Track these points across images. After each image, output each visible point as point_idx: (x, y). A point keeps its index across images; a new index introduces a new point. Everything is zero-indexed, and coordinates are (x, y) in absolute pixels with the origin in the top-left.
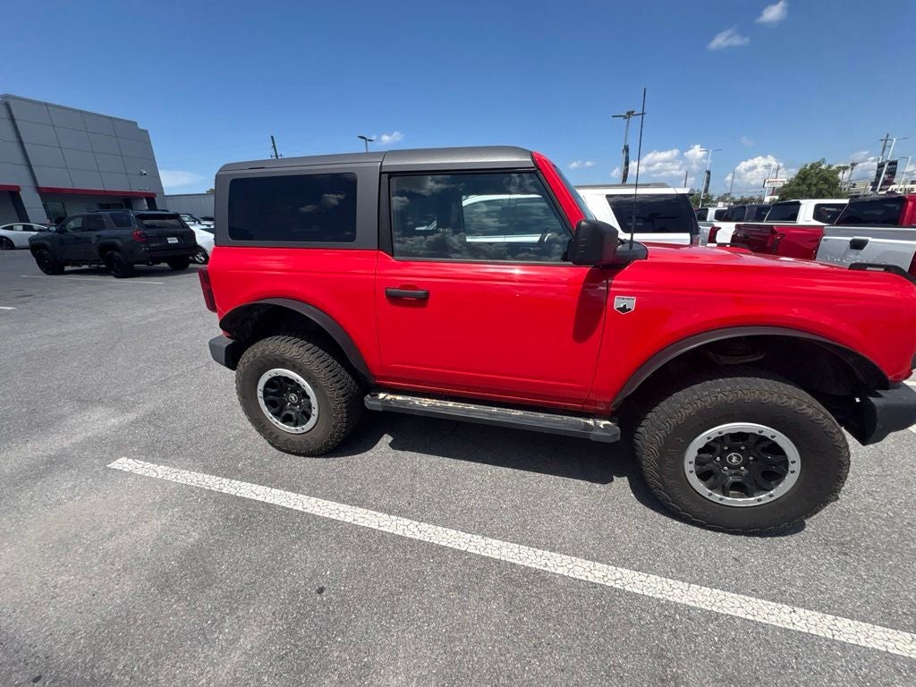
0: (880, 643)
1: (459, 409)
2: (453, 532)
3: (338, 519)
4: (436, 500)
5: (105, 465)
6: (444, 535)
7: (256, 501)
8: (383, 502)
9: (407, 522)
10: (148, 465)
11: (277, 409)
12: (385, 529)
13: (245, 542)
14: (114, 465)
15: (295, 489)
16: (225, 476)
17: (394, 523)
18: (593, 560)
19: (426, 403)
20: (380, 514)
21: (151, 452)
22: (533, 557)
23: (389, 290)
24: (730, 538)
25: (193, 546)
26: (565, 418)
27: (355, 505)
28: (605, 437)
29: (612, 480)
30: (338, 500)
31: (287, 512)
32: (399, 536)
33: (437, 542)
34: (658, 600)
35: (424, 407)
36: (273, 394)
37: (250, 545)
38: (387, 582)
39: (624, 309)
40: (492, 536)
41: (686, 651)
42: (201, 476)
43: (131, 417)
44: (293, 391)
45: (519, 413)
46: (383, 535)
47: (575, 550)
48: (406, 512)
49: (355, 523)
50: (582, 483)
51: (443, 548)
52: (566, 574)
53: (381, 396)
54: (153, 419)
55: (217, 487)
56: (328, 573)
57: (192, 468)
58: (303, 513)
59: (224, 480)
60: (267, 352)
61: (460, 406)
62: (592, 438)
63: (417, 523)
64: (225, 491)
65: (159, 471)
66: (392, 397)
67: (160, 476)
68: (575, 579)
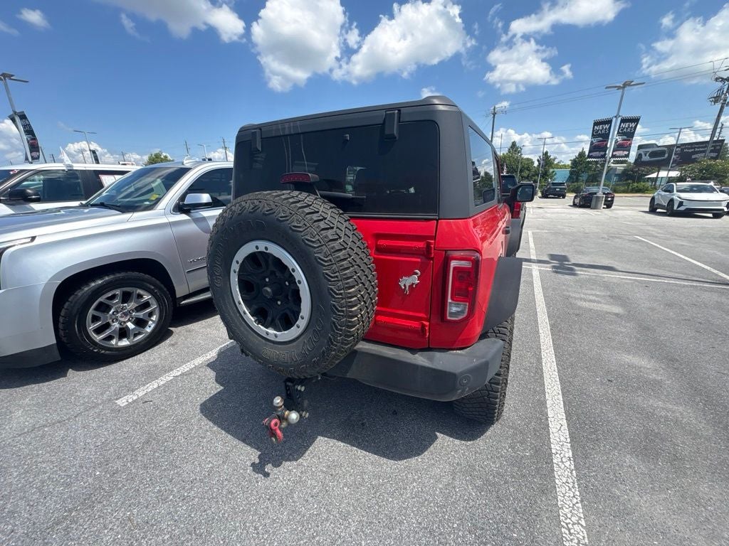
3: (558, 378)
7: (569, 424)
8: (533, 360)
15: (543, 404)
20: (544, 362)
27: (542, 371)
42: (561, 490)
46: (559, 361)
48: (536, 353)
49: (556, 371)
55: (568, 464)
56: (597, 379)
58: (562, 395)
64: (569, 454)
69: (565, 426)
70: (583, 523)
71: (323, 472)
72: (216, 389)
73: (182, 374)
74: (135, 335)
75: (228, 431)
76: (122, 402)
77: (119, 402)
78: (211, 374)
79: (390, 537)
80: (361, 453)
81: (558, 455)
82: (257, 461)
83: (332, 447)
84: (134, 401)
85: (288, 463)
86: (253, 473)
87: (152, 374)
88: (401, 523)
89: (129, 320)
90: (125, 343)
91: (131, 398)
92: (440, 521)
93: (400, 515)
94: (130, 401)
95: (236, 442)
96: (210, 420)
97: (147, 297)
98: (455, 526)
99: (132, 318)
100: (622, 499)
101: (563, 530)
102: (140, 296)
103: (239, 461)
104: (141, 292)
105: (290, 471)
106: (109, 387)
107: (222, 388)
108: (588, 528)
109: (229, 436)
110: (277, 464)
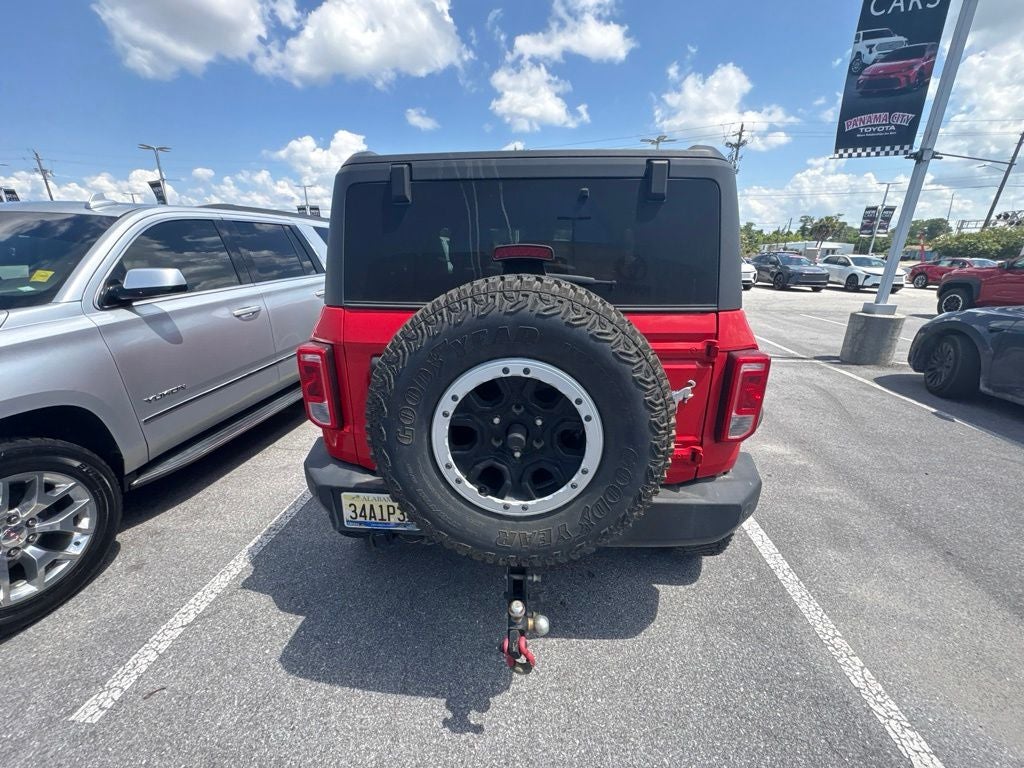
55: (791, 576)
64: (786, 566)
65: (857, 673)
67: (856, 659)
69: (765, 537)
70: (838, 633)
71: (556, 690)
72: (293, 623)
73: (200, 618)
74: (48, 569)
75: (365, 686)
76: (89, 713)
77: (79, 716)
78: (264, 601)
79: (689, 737)
80: (586, 643)
81: (778, 570)
82: (449, 715)
83: (543, 649)
84: (120, 703)
85: (498, 699)
86: (455, 736)
87: (126, 637)
88: (688, 713)
89: (28, 542)
90: (25, 590)
91: (108, 698)
92: (725, 690)
93: (681, 705)
94: (108, 704)
95: (392, 699)
96: (318, 680)
97: (64, 484)
98: (742, 690)
99: (34, 535)
100: (849, 596)
101: (830, 648)
102: (50, 487)
103: (418, 728)
104: (48, 477)
105: (508, 708)
106: (27, 695)
107: (302, 618)
108: (845, 637)
109: (374, 694)
110: (484, 707)
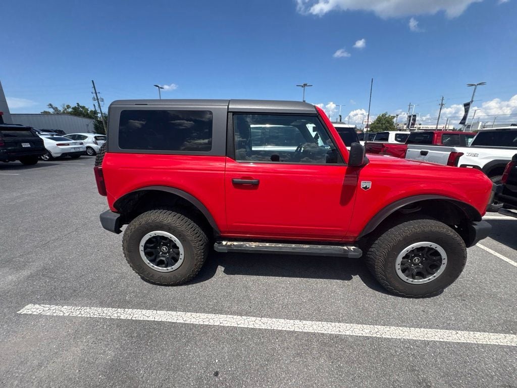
0: (495, 341)
1: (273, 247)
2: (282, 320)
3: (210, 324)
4: (265, 303)
5: (15, 312)
6: (278, 323)
7: (148, 321)
8: (235, 308)
9: (254, 319)
10: (53, 307)
11: (153, 257)
12: (242, 326)
13: (151, 351)
14: (23, 311)
15: (173, 308)
16: (119, 307)
17: (246, 321)
18: (362, 323)
19: (253, 245)
20: (235, 317)
21: (51, 297)
22: (331, 328)
23: (235, 180)
24: (416, 300)
25: (112, 361)
26: (332, 247)
27: (217, 313)
28: (356, 255)
29: (352, 278)
30: (205, 312)
31: (173, 325)
32: (252, 329)
33: (275, 328)
34: (399, 339)
35: (253, 248)
36: (151, 248)
37: (156, 353)
38: (256, 359)
39: (366, 188)
40: (305, 319)
41: (423, 364)
42: (100, 310)
43: (26, 273)
44: (165, 244)
45: (307, 246)
46: (243, 330)
47: (350, 320)
48: (250, 313)
49: (222, 325)
50: (338, 281)
51: (280, 331)
52: (351, 334)
53: (224, 243)
54: (45, 272)
55: (116, 315)
56: (217, 361)
57: (91, 305)
58: (185, 324)
59: (119, 309)
60: (150, 221)
61: (273, 245)
62: (349, 257)
63: (260, 319)
64: (122, 317)
65: (65, 310)
66: (231, 243)
67: (67, 314)
68: (357, 336)
69: (146, 319)
70: (80, 316)
81: (123, 311)
100: (84, 338)
101: (80, 307)
108: (76, 317)
